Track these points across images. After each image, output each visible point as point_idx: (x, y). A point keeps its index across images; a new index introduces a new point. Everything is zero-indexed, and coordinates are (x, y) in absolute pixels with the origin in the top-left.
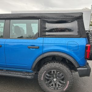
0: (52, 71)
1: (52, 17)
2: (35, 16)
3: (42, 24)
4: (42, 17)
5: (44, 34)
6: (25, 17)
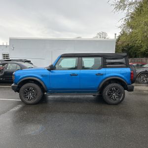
0: (113, 88)
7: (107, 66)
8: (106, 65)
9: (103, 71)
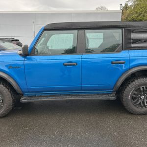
0: (141, 87)
1: (138, 26)
2: (119, 25)
3: (126, 34)
4: (126, 26)
5: (129, 46)
6: (105, 26)
7: (133, 45)
8: (130, 43)
9: (124, 55)
